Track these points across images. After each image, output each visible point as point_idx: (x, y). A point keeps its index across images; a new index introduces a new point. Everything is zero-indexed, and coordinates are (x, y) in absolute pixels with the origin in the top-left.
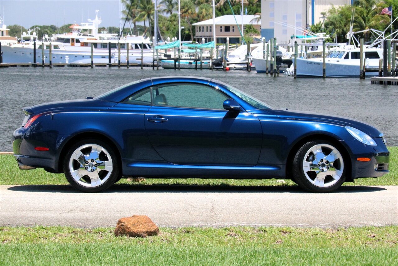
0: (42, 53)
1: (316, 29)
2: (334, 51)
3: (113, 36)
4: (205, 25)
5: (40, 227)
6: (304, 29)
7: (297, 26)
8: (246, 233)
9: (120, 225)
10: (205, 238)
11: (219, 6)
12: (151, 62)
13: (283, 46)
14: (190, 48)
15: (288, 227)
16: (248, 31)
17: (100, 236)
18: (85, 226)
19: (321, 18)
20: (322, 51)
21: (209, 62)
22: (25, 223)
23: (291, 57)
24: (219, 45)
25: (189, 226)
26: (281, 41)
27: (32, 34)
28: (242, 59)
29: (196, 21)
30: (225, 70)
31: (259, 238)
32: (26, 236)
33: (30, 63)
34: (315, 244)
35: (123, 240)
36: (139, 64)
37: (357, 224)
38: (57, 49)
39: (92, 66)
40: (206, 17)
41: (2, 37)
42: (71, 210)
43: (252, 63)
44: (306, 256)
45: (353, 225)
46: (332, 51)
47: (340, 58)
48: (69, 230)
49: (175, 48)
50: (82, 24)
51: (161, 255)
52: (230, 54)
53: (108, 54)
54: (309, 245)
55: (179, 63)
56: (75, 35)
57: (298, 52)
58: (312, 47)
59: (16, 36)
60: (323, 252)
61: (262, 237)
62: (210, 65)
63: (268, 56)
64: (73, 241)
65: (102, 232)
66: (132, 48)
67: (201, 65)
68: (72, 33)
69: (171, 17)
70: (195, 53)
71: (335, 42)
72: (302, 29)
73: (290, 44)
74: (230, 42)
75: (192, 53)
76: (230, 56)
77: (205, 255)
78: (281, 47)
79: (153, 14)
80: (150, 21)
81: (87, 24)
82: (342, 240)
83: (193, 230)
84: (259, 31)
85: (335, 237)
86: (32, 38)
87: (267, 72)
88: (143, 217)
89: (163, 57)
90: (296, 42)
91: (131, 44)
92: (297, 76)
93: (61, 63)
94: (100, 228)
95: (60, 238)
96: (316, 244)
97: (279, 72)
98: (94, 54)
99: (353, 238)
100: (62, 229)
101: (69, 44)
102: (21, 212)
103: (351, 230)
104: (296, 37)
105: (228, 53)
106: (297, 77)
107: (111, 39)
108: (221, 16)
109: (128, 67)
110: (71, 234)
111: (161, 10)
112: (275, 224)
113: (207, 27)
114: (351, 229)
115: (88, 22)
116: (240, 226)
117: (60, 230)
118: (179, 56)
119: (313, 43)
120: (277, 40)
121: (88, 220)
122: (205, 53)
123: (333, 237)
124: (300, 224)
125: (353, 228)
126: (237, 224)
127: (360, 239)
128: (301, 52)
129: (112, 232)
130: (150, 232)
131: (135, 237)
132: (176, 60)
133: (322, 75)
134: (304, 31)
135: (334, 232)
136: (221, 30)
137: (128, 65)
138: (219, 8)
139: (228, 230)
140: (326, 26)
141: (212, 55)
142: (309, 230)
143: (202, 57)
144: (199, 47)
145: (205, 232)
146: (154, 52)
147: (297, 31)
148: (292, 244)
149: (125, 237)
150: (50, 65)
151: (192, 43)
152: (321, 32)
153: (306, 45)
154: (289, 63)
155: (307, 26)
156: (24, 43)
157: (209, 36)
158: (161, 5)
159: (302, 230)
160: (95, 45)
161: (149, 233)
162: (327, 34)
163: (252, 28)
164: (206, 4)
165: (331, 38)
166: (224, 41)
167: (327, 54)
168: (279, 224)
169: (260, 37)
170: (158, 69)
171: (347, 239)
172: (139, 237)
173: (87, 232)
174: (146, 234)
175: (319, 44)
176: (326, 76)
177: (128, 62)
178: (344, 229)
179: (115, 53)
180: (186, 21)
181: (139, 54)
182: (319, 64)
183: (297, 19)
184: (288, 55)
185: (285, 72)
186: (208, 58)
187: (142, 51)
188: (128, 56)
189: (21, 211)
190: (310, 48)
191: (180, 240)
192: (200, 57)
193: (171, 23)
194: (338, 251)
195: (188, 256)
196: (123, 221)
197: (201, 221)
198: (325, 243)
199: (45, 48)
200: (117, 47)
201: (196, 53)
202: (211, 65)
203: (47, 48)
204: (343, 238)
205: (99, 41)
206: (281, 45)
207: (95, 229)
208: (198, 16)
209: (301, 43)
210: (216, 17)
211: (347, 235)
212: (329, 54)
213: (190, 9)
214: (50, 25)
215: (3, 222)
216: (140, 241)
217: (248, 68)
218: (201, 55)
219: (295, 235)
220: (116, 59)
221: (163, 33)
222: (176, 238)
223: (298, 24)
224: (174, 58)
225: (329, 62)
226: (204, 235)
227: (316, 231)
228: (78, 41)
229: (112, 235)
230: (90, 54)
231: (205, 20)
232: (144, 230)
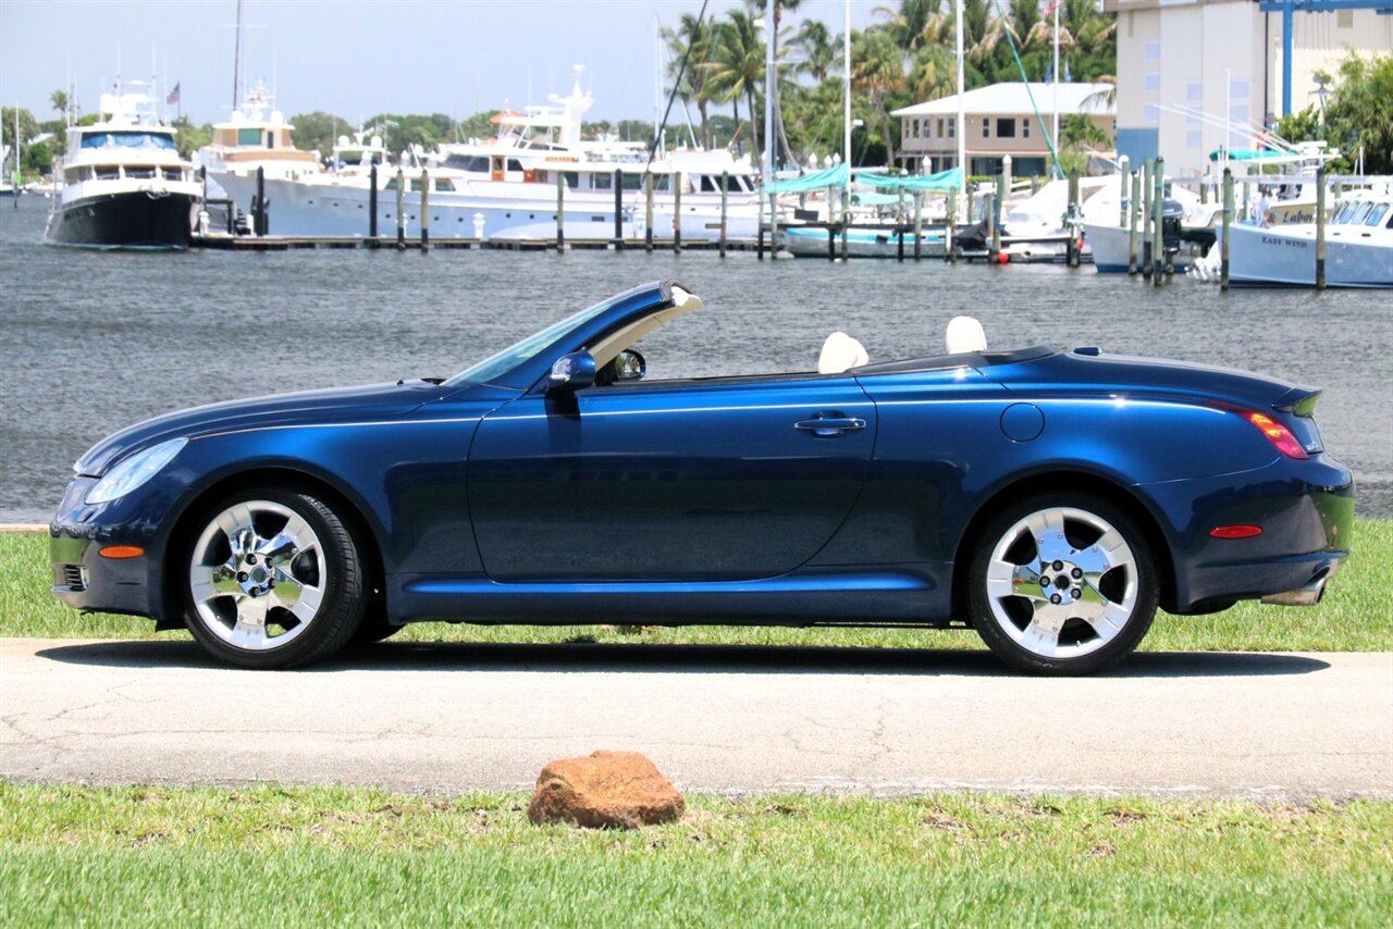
0: (398, 203)
1: (1297, 131)
2: (1352, 201)
3: (632, 149)
4: (932, 116)
5: (273, 789)
6: (1259, 129)
7: (1231, 119)
8: (989, 818)
9: (547, 784)
10: (844, 833)
11: (979, 53)
12: (753, 236)
13: (1186, 182)
14: (883, 191)
15: (1135, 799)
16: (1077, 136)
17: (480, 822)
18: (430, 785)
19: (1315, 92)
20: (1314, 200)
21: (944, 237)
22: (223, 774)
23: (1212, 220)
24: (979, 181)
25: (792, 790)
26: (1182, 170)
27: (367, 141)
28: (1052, 227)
29: (904, 102)
30: (996, 261)
31: (1032, 835)
32: (221, 819)
33: (357, 236)
34: (1226, 859)
35: (555, 839)
36: (714, 240)
37: (1378, 788)
38: (448, 190)
39: (559, 247)
40: (937, 89)
41: (271, 150)
42: (389, 731)
43: (1083, 239)
44: (1182, 907)
45: (1364, 792)
46: (1347, 203)
47: (1371, 225)
48: (372, 799)
49: (830, 190)
50: (529, 109)
51: (668, 896)
52: (1012, 211)
53: (612, 209)
54: (1206, 864)
55: (844, 237)
56: (505, 147)
57: (1234, 204)
58: (1283, 188)
59: (314, 148)
60: (1248, 889)
61: (1040, 834)
62: (945, 245)
63: (1135, 219)
64: (385, 839)
65: (487, 809)
66: (692, 190)
67: (917, 247)
68: (496, 138)
69: (822, 90)
70: (897, 208)
71: (1358, 172)
72: (1252, 130)
73: (1211, 176)
74: (1015, 172)
75: (888, 205)
76: (1014, 217)
77: (824, 900)
78: (1182, 187)
79: (763, 79)
80: (754, 101)
81: (545, 109)
82: (1323, 845)
83: (802, 803)
84: (1110, 135)
85: (1301, 835)
86: (367, 157)
87: (1134, 269)
88: (628, 758)
89: (792, 220)
90: (1227, 172)
91: (690, 174)
92: (1232, 282)
93: (458, 236)
94: (481, 792)
95: (340, 830)
96: (1232, 859)
97: (1172, 270)
98: (566, 208)
99: (1364, 838)
100: (349, 798)
101: (488, 176)
102: (213, 735)
103: (1357, 810)
104: (1227, 157)
105: (1007, 206)
106: (1230, 285)
107: (624, 159)
108: (984, 85)
109: (677, 252)
110: (377, 816)
111: (792, 65)
112: (1092, 787)
113: (941, 123)
114: (1356, 807)
115: (550, 104)
116: (969, 793)
117: (340, 799)
118: (845, 217)
119: (1285, 173)
120: (1166, 166)
121: (441, 767)
122: (931, 207)
123: (1291, 835)
124: (1181, 788)
125: (1363, 803)
126: (958, 784)
127: (1385, 843)
128: (1245, 203)
129: (520, 809)
130: (653, 810)
131: (598, 828)
132: (835, 229)
133: (1314, 282)
134: (1259, 137)
135: (1296, 817)
136: (986, 133)
137: (677, 245)
138: (979, 61)
139: (927, 807)
140: (1331, 117)
141: (953, 212)
142: (1208, 807)
143: (919, 220)
144: (911, 186)
145: (845, 812)
146: (761, 204)
147: (1231, 133)
148: (1145, 858)
149: (565, 827)
150: (422, 245)
151: (889, 174)
152: (1315, 139)
153: (1262, 182)
154: (1204, 239)
155: (1267, 120)
156: (342, 171)
157: (945, 152)
158: (792, 48)
159: (1184, 809)
160: (573, 179)
161: (648, 814)
162: (1331, 145)
163: (1086, 124)
164: (937, 46)
165: (1346, 157)
166: (995, 168)
167: (1329, 211)
168: (1104, 788)
169: (1114, 154)
170: (774, 258)
171: (1342, 842)
172: (613, 828)
173: (436, 807)
174: (639, 817)
175: (1306, 177)
176: (1327, 283)
177: (678, 233)
178: (1332, 805)
179: (637, 206)
180: (870, 102)
181: (714, 208)
182: (1302, 244)
183: (1232, 96)
184: (1201, 212)
185: (1191, 270)
186: (941, 223)
187: (724, 199)
188: (677, 215)
189: (217, 732)
190: (1275, 191)
191: (756, 841)
192: (914, 220)
193: (821, 107)
194: (1299, 888)
195: (766, 901)
196: (559, 773)
197: (835, 772)
198: (1262, 856)
199: (407, 187)
200: (644, 185)
201: (902, 207)
202: (949, 245)
203: (413, 189)
204: (1327, 838)
205: (583, 166)
206: (1181, 181)
207: (464, 797)
208: (912, 86)
209: (1244, 175)
210: (967, 89)
211: (1343, 826)
212: (1337, 212)
213: (886, 64)
214: (430, 115)
215: (148, 769)
216: (617, 843)
217: (1072, 257)
218: (916, 212)
219: (1159, 824)
220: (639, 223)
221: (794, 141)
222: (741, 832)
223: (1238, 113)
224: (828, 221)
225: (1337, 237)
226: (841, 822)
227: (1233, 812)
228: (515, 165)
229: (518, 821)
230: (554, 208)
231: (935, 99)
232: (633, 804)
